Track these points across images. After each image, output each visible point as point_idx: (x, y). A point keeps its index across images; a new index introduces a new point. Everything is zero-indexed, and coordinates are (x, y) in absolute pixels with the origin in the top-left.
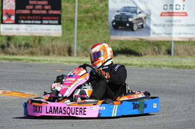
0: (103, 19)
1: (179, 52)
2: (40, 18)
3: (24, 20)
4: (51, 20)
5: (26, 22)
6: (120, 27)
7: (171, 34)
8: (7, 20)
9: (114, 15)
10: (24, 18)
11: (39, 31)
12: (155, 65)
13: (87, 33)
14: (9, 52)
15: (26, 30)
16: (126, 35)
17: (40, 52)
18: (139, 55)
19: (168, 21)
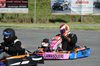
0: (47, 4)
1: (85, 20)
2: (18, 5)
3: (10, 6)
4: (23, 6)
5: (11, 7)
6: (56, 9)
7: (81, 12)
8: (2, 6)
9: (54, 3)
10: (10, 5)
11: (17, 11)
12: (76, 29)
13: (40, 11)
14: (3, 21)
15: (11, 10)
16: (59, 13)
17: (18, 21)
18: (66, 22)
19: (79, 6)
